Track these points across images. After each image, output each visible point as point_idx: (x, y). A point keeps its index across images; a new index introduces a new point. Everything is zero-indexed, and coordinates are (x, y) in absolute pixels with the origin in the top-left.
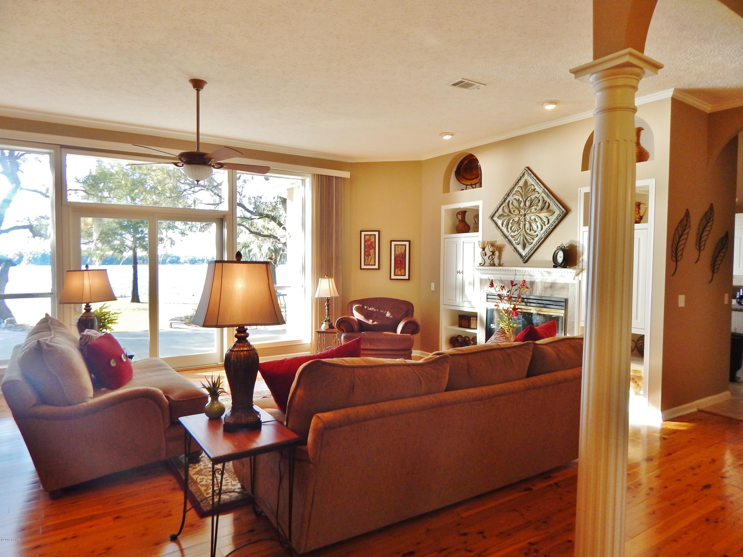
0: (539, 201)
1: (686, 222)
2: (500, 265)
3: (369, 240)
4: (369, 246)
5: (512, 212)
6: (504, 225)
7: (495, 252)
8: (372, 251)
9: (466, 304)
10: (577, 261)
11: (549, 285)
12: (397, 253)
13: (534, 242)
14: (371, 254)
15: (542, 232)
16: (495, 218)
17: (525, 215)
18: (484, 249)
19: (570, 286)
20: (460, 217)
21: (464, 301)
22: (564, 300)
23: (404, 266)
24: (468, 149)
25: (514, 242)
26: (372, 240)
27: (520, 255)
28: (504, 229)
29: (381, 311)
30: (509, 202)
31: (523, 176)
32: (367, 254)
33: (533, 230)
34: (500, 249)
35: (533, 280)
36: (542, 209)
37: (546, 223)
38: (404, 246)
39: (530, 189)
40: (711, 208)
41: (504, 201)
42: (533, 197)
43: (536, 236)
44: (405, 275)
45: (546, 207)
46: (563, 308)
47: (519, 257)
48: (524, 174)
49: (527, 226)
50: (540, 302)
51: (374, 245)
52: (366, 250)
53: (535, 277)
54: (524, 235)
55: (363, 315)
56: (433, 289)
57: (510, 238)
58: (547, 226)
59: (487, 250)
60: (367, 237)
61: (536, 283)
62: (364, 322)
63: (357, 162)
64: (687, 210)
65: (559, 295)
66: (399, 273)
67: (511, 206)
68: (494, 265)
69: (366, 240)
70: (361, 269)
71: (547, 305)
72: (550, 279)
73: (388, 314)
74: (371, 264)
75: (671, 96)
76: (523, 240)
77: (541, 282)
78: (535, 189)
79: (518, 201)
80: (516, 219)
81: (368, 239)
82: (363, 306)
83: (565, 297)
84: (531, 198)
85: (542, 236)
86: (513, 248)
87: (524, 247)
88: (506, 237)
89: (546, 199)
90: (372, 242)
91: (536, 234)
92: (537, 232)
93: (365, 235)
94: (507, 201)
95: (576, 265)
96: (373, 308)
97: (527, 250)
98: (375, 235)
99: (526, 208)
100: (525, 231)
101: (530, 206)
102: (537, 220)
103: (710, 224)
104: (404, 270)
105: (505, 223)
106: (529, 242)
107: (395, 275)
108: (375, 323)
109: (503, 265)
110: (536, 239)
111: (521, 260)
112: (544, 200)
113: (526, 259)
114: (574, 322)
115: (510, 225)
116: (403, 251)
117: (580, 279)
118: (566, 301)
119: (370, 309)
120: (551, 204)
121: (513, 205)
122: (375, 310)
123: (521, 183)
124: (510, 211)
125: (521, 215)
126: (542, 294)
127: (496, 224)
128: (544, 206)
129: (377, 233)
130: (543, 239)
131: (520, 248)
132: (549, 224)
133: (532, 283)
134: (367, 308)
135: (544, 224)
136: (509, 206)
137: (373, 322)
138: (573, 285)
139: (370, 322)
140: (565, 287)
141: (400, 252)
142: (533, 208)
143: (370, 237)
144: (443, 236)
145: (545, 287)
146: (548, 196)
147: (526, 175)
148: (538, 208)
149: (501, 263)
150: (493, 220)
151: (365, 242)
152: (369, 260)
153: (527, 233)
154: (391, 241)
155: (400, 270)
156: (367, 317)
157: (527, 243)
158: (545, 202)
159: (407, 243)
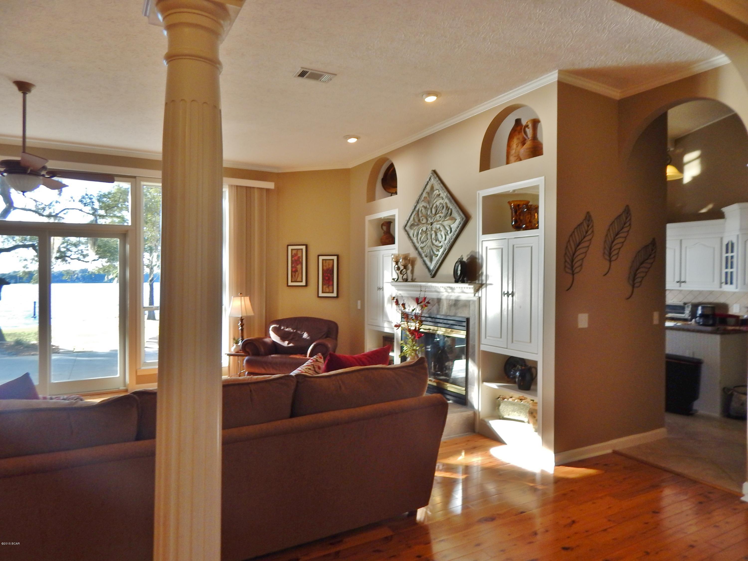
0: (443, 207)
1: (586, 227)
2: (413, 280)
3: (296, 255)
4: (296, 261)
5: (421, 221)
6: (415, 236)
7: (407, 265)
8: (299, 267)
9: (386, 325)
10: (477, 275)
11: (453, 303)
12: (325, 268)
13: (440, 253)
14: (299, 270)
15: (446, 242)
16: (407, 228)
17: (432, 224)
18: (397, 263)
19: (471, 303)
20: (384, 228)
21: (384, 321)
22: (465, 320)
23: (331, 283)
24: (385, 154)
25: (423, 255)
26: (300, 255)
27: (428, 268)
28: (415, 240)
29: (299, 332)
30: (419, 209)
31: (430, 180)
32: (294, 271)
33: (439, 241)
34: (413, 262)
35: (439, 297)
36: (445, 217)
37: (449, 232)
38: (332, 261)
39: (436, 195)
40: (627, 211)
41: (415, 209)
42: (438, 203)
43: (440, 248)
44: (333, 292)
45: (449, 215)
46: (465, 328)
47: (426, 270)
48: (430, 179)
49: (433, 236)
50: (445, 321)
51: (301, 260)
52: (293, 265)
53: (441, 294)
54: (430, 246)
55: (279, 336)
56: (359, 307)
57: (420, 250)
58: (450, 235)
59: (400, 264)
60: (294, 252)
61: (442, 301)
62: (279, 344)
63: (282, 172)
64: (588, 213)
65: (462, 314)
66: (327, 291)
67: (420, 215)
68: (406, 280)
69: (293, 254)
70: (288, 286)
71: (452, 326)
72: (454, 296)
73: (305, 335)
74: (298, 280)
75: (557, 79)
76: (430, 252)
77: (447, 299)
78: (439, 195)
79: (425, 208)
80: (424, 229)
81: (295, 253)
82: (280, 327)
83: (467, 316)
84: (436, 204)
85: (446, 246)
86: (422, 261)
87: (431, 260)
88: (416, 249)
89: (449, 205)
90: (299, 257)
91: (440, 245)
92: (442, 242)
93: (292, 250)
94: (417, 209)
95: (476, 280)
96: (290, 329)
97: (434, 262)
98: (302, 249)
99: (432, 216)
100: (432, 242)
101: (436, 214)
102: (441, 229)
103: (625, 230)
104: (332, 287)
105: (415, 234)
106: (435, 254)
107: (323, 292)
108: (291, 345)
109: (416, 281)
110: (441, 250)
111: (428, 275)
112: (447, 207)
113: (433, 273)
114: (474, 345)
115: (420, 236)
116: (331, 266)
117: (480, 295)
118: (468, 320)
119: (287, 330)
120: (453, 210)
121: (422, 213)
122: (292, 331)
123: (428, 188)
124: (419, 220)
125: (428, 224)
126: (447, 313)
127: (408, 234)
128: (447, 213)
129: (304, 248)
130: (447, 250)
131: (427, 260)
132: (452, 233)
133: (439, 301)
134: (283, 329)
135: (447, 233)
136: (418, 215)
137: (288, 344)
138: (474, 301)
139: (285, 344)
140: (467, 304)
141: (327, 267)
142: (438, 215)
143: (297, 252)
144: (367, 249)
145: (450, 304)
146: (450, 202)
147: (432, 179)
148: (442, 215)
149: (414, 277)
150: (406, 231)
151: (292, 257)
152: (296, 276)
153: (433, 244)
154: (319, 256)
155: (328, 287)
156: (283, 338)
157: (433, 255)
158: (448, 208)
159: (335, 258)
